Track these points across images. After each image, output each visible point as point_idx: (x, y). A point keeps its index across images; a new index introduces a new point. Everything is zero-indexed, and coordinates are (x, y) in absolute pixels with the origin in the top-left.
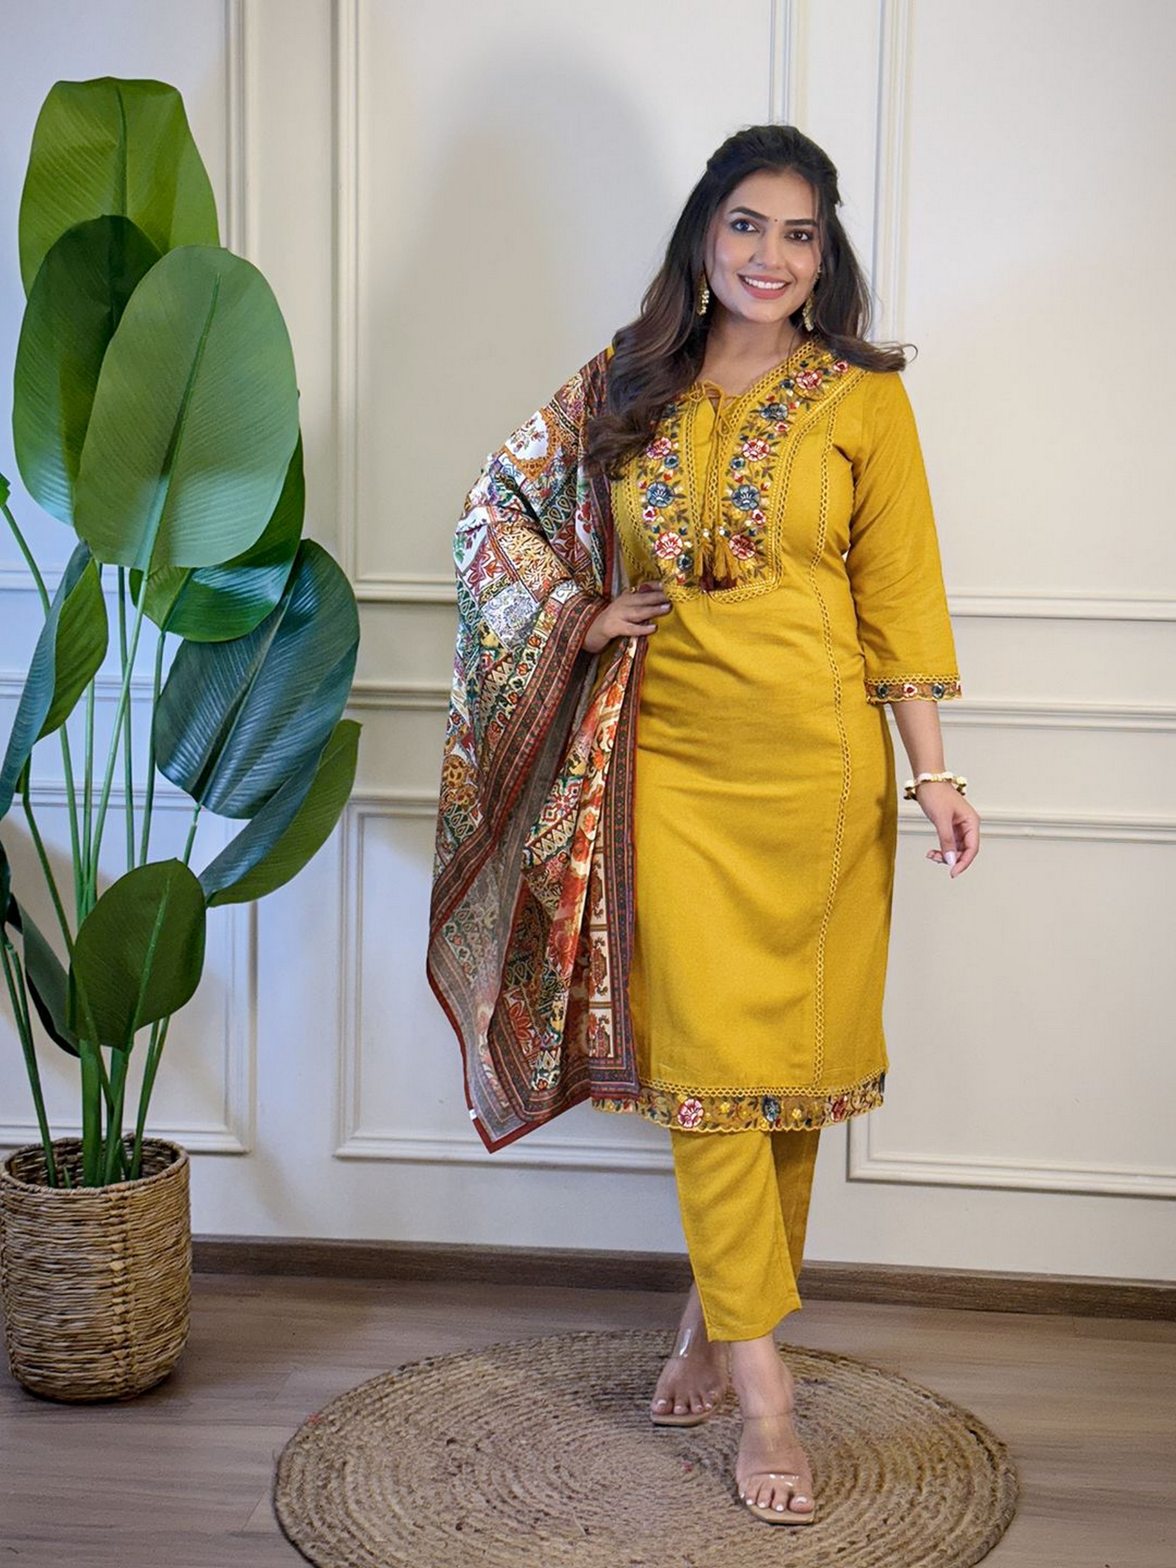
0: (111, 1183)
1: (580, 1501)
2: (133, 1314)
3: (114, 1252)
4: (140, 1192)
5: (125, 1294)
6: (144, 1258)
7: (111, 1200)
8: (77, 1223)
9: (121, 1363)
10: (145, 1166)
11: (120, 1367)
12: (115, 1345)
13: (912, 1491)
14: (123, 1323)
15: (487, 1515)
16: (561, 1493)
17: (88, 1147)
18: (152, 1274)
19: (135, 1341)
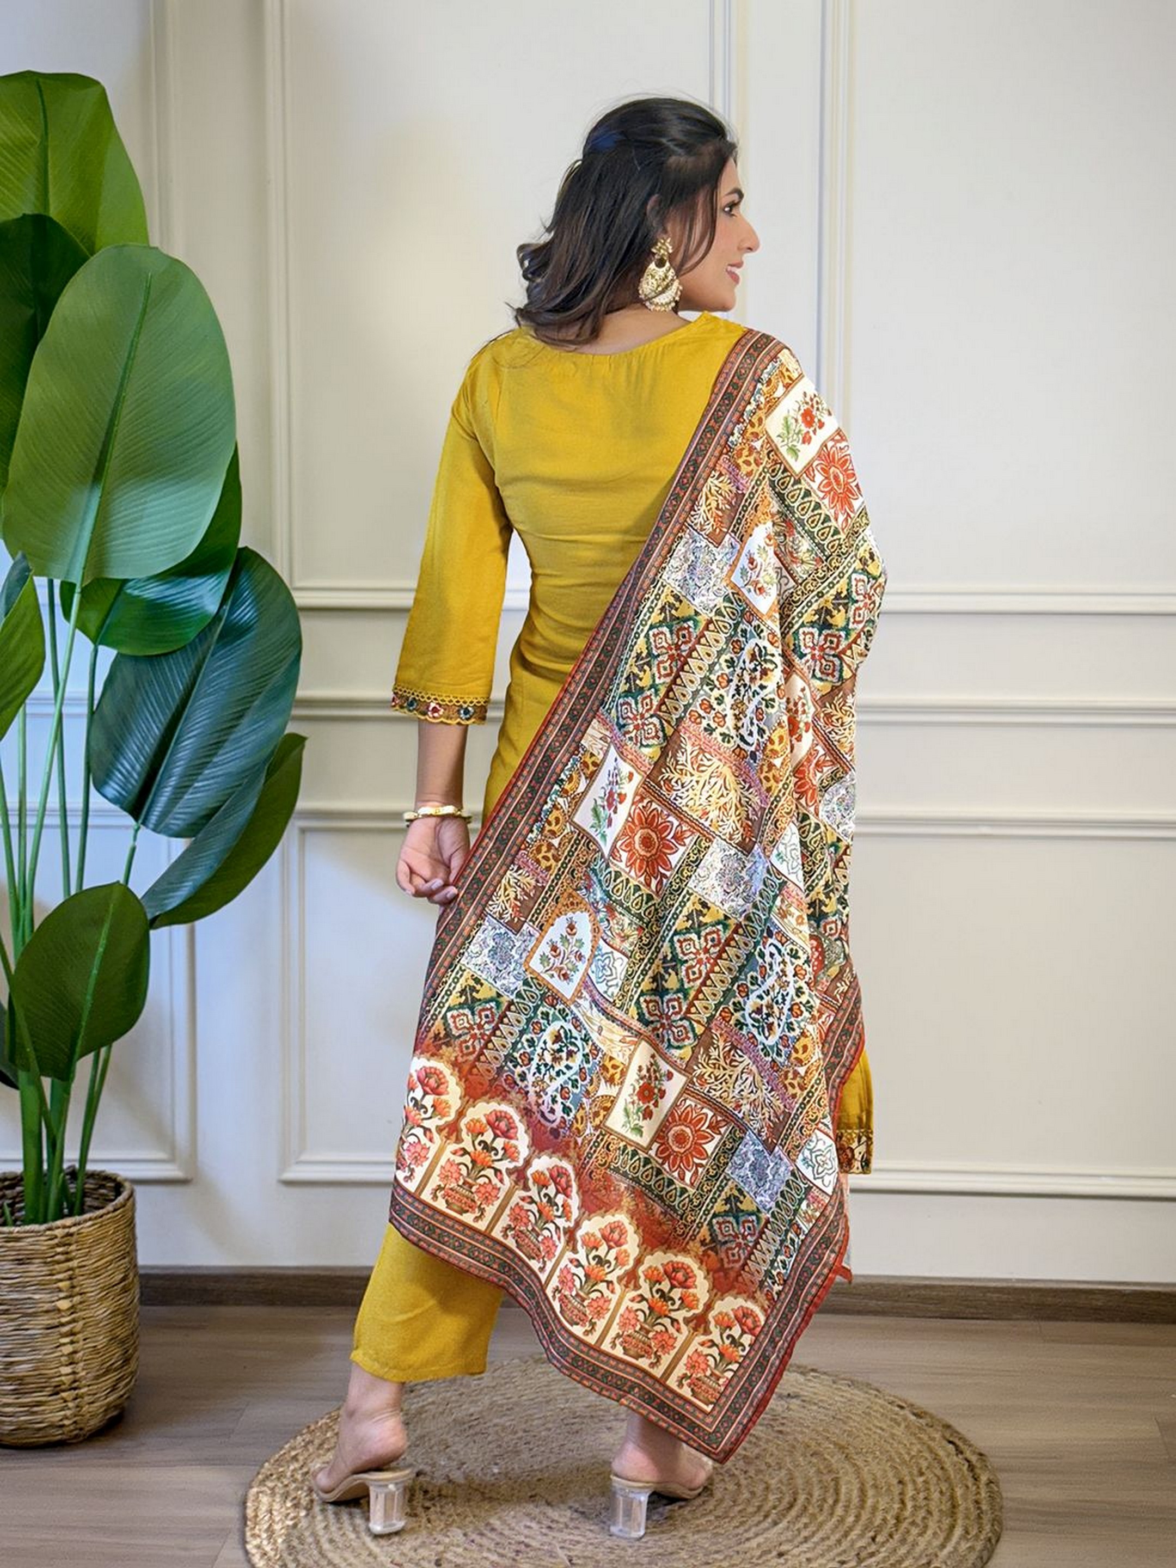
0: (55, 1219)
1: (561, 1531)
2: (80, 1354)
3: (60, 1290)
4: (87, 1228)
5: (72, 1333)
6: (93, 1295)
7: (56, 1237)
8: (20, 1262)
9: (71, 1405)
10: (87, 1199)
11: (69, 1409)
12: (63, 1387)
13: (896, 1506)
14: (71, 1364)
15: (465, 1549)
16: (539, 1522)
17: (30, 1181)
18: (101, 1311)
19: (84, 1382)
